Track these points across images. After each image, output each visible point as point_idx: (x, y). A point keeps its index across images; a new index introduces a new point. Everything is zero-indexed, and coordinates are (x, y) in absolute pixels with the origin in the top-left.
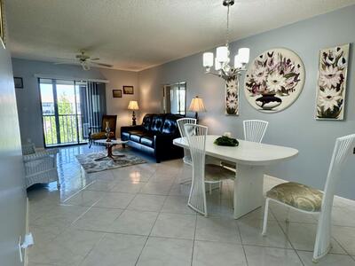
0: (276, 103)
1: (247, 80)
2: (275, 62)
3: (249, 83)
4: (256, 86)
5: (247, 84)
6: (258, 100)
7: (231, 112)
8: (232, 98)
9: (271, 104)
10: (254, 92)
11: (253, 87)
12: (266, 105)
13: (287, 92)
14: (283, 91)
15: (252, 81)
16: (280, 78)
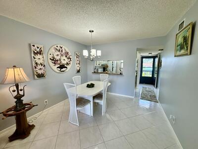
0: (65, 69)
1: (51, 57)
2: (64, 51)
3: (52, 58)
4: (56, 60)
5: (50, 59)
6: (58, 68)
7: (41, 76)
8: (39, 67)
9: (64, 69)
10: (55, 64)
11: (54, 61)
12: (62, 70)
13: (68, 64)
14: (67, 64)
16: (66, 58)
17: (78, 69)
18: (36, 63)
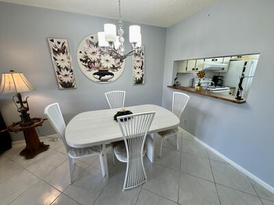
0: (110, 76)
1: (81, 56)
3: (84, 59)
4: (91, 62)
5: (81, 60)
7: (67, 86)
8: (64, 72)
9: (106, 77)
10: (89, 67)
11: (88, 62)
12: (103, 78)
13: (116, 68)
14: (114, 68)
15: (86, 57)
16: (110, 58)
17: (139, 77)
18: (59, 67)
